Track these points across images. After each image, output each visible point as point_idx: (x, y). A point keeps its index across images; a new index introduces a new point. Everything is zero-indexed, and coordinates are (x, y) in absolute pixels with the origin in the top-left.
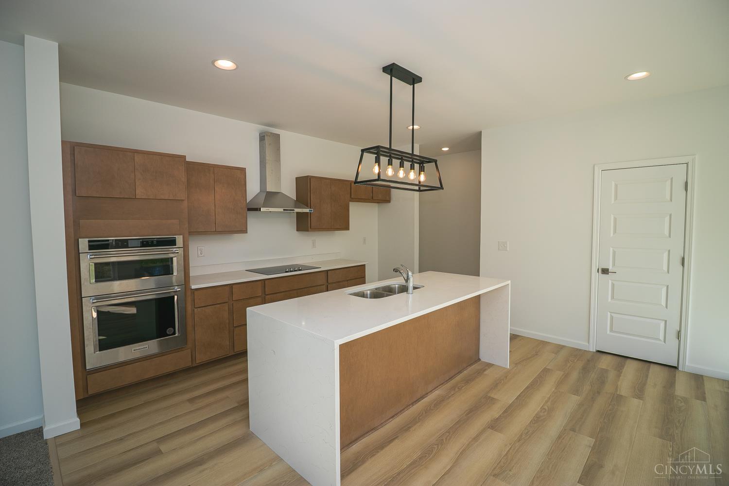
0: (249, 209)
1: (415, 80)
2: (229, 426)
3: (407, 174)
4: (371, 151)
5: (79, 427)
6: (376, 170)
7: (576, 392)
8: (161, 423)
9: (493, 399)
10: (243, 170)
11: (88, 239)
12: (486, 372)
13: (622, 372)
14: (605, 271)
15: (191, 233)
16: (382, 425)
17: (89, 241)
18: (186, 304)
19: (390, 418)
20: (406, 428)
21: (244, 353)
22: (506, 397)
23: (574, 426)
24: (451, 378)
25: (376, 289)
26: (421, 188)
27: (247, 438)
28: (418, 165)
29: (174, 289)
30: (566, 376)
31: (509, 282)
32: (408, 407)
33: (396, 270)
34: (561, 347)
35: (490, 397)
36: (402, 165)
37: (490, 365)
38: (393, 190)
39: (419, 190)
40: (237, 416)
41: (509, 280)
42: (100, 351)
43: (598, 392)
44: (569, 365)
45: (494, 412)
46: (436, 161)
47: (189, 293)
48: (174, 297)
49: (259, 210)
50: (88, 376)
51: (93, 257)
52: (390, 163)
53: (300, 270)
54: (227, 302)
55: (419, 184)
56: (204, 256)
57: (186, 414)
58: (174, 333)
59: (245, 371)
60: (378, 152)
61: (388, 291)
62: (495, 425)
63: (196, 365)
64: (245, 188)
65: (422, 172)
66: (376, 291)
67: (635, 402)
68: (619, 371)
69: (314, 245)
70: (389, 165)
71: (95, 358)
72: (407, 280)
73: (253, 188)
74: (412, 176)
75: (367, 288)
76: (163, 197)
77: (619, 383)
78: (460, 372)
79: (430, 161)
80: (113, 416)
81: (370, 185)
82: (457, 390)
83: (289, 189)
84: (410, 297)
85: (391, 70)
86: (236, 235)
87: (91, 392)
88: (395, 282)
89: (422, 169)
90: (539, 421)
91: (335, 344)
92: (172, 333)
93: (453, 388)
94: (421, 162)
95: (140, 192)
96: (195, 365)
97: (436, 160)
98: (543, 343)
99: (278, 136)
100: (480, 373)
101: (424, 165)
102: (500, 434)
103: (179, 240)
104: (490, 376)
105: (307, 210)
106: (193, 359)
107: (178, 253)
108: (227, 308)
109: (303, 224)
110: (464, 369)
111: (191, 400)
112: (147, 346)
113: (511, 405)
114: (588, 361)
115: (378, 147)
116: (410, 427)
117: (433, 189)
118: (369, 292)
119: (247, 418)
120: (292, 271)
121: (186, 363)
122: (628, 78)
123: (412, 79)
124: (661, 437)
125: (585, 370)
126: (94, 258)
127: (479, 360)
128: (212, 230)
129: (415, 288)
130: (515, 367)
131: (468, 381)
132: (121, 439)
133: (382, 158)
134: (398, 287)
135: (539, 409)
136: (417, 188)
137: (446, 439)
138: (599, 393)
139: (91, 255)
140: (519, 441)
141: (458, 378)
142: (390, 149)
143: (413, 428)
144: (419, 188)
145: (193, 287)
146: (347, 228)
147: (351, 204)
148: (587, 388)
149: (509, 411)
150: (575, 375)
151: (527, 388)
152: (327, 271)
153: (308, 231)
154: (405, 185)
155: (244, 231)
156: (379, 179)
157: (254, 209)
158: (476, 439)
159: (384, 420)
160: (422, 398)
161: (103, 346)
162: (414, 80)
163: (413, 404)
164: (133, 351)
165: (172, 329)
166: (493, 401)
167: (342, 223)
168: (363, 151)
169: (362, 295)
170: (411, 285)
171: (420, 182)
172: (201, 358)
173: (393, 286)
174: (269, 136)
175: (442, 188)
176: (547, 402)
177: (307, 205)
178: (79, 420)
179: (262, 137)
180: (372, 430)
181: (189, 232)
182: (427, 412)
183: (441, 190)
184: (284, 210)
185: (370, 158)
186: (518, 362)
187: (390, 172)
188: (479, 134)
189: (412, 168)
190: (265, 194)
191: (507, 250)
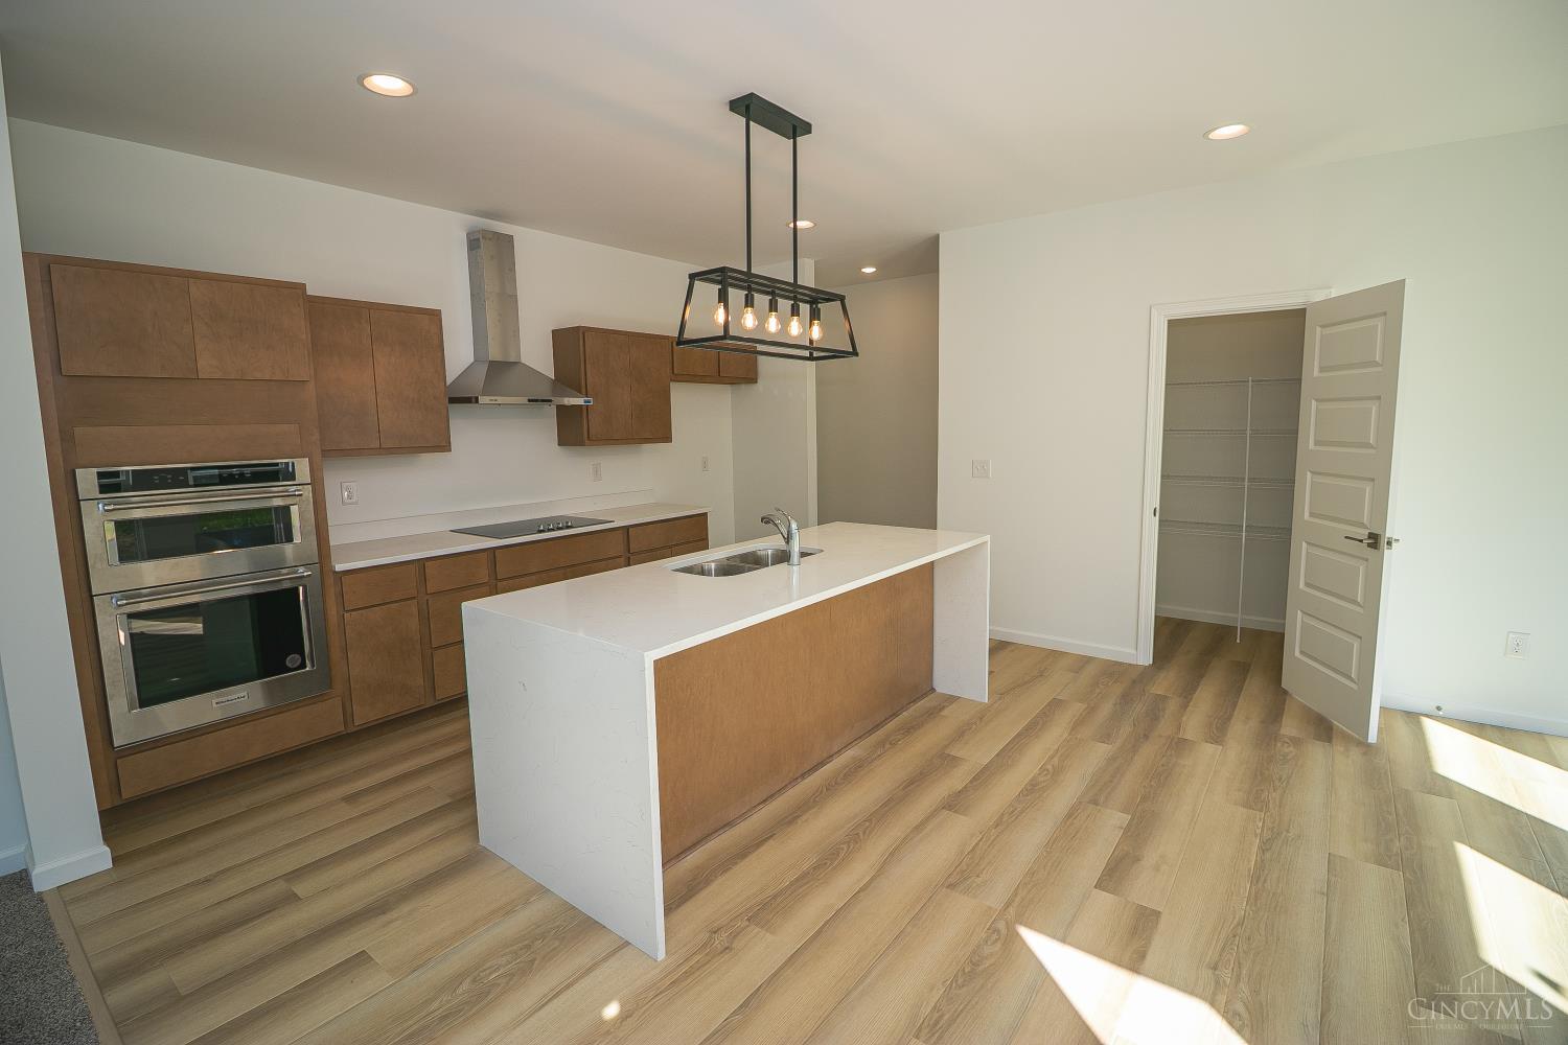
0: (453, 400)
1: (798, 130)
2: (433, 840)
3: (784, 324)
4: (709, 276)
5: (109, 865)
6: (720, 316)
7: (1105, 737)
8: (288, 846)
9: (954, 758)
10: (435, 316)
11: (96, 470)
12: (945, 712)
13: (1191, 699)
15: (327, 453)
16: (743, 817)
17: (101, 475)
18: (324, 602)
19: (759, 804)
20: (790, 819)
21: (460, 701)
22: (977, 754)
23: (1097, 795)
24: (877, 727)
25: (728, 559)
26: (814, 353)
27: (475, 859)
28: (808, 306)
29: (296, 572)
30: (1091, 710)
31: (987, 538)
32: (794, 781)
33: (766, 520)
34: (1086, 661)
35: (949, 755)
36: (773, 307)
37: (952, 699)
38: (761, 358)
39: (811, 358)
40: (453, 820)
41: (986, 534)
42: (141, 707)
43: (1145, 735)
44: (1098, 691)
45: (955, 780)
46: (842, 299)
47: (330, 581)
48: (297, 589)
49: (474, 400)
50: (119, 761)
51: (112, 507)
52: (749, 302)
53: (568, 527)
54: (414, 598)
55: (811, 347)
56: (356, 503)
57: (341, 825)
58: (303, 666)
59: (466, 734)
60: (723, 278)
61: (753, 562)
62: (954, 804)
63: (355, 729)
64: (440, 354)
65: (816, 322)
66: (726, 562)
67: (1209, 749)
68: (1185, 697)
69: (597, 472)
70: (746, 306)
71: (129, 723)
72: (788, 539)
73: (459, 353)
74: (795, 328)
75: (710, 557)
76: (259, 376)
77: (1184, 719)
78: (895, 715)
79: (830, 297)
80: (182, 838)
81: (711, 347)
82: (887, 746)
83: (537, 355)
84: (795, 572)
85: (748, 107)
86: (426, 457)
87: (127, 794)
88: (767, 545)
89: (815, 315)
90: (1033, 791)
91: (647, 660)
92: (298, 663)
93: (881, 744)
94: (814, 300)
95: (206, 365)
96: (352, 729)
97: (844, 297)
98: (1055, 655)
99: (510, 239)
100: (933, 713)
101: (819, 305)
102: (962, 817)
103: (302, 468)
104: (952, 718)
105: (580, 401)
106: (348, 716)
107: (301, 495)
108: (415, 610)
109: (574, 431)
110: (903, 708)
111: (351, 799)
112: (245, 693)
113: (986, 768)
114: (1134, 682)
115: (723, 270)
116: (798, 817)
117: (836, 354)
118: (713, 565)
119: (473, 822)
120: (553, 530)
121: (334, 725)
122: (1210, 136)
123: (793, 127)
124: (1247, 805)
125: (1126, 699)
126: (114, 510)
127: (933, 690)
128: (372, 446)
129: (803, 555)
130: (1000, 699)
131: (909, 729)
132: (207, 881)
133: (731, 291)
134: (772, 554)
135: (1036, 771)
136: (806, 353)
137: (864, 833)
138: (1146, 737)
139: (105, 505)
140: (998, 825)
141: (891, 726)
142: (749, 273)
143: (804, 818)
144: (811, 354)
145: (339, 567)
146: (667, 438)
147: (673, 385)
148: (1126, 729)
149: (983, 777)
150: (1106, 709)
151: (1019, 735)
152: (627, 528)
153: (581, 444)
154: (783, 349)
155: (444, 446)
156: (726, 336)
157: (462, 399)
158: (919, 828)
159: (748, 808)
160: (822, 764)
161: (147, 697)
162: (794, 128)
163: (803, 776)
164: (215, 705)
165: (297, 656)
166: (954, 761)
167: (654, 427)
168: (693, 277)
169: (702, 571)
170: (796, 548)
171: (811, 342)
172: (364, 715)
173: (762, 553)
174: (490, 239)
175: (855, 353)
176: (1052, 757)
177: (578, 390)
178: (108, 849)
179: (474, 243)
180: (725, 826)
181: (322, 451)
182: (831, 788)
183: (855, 358)
184: (529, 401)
185: (707, 291)
186: (1005, 690)
187: (749, 320)
188: (934, 242)
189: (795, 312)
190: (484, 368)
191: (987, 477)
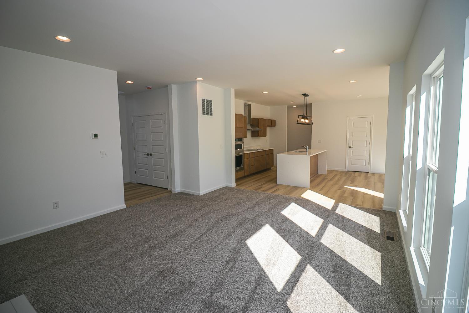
1: (308, 96)
14: (350, 147)
37: (321, 175)
41: (327, 149)
48: (242, 155)
58: (242, 166)
69: (255, 142)
99: (250, 105)
106: (244, 174)
114: (346, 174)
127: (318, 173)
146: (266, 136)
147: (267, 127)
152: (266, 150)
167: (265, 134)
179: (245, 105)
191: (321, 142)
